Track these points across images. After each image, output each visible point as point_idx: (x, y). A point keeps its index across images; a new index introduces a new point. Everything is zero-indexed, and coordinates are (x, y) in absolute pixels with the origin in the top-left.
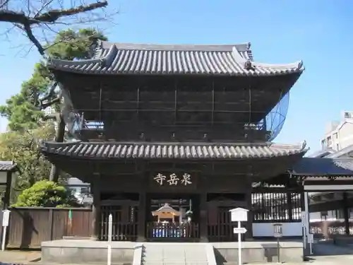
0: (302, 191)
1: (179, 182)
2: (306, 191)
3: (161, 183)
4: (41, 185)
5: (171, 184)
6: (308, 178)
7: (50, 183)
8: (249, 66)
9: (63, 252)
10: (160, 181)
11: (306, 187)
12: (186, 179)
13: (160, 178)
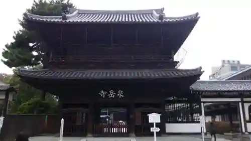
1: (116, 95)
2: (202, 102)
3: (104, 97)
5: (110, 97)
6: (204, 94)
10: (103, 95)
11: (203, 100)
12: (120, 94)
13: (103, 93)
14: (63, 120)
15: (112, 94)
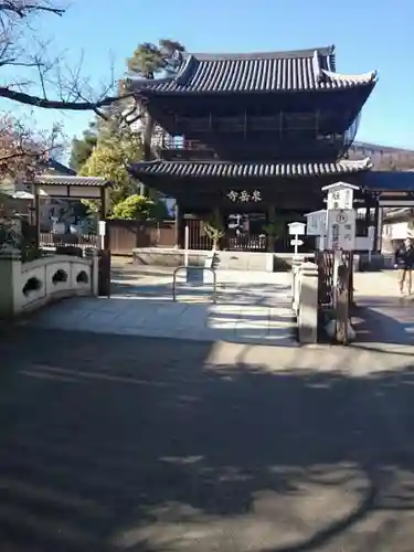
0: (377, 206)
1: (250, 199)
2: (381, 206)
3: (234, 200)
4: (134, 199)
5: (242, 200)
6: (384, 194)
7: (142, 197)
8: (324, 78)
9: (155, 257)
10: (233, 198)
11: (381, 203)
12: (256, 195)
13: (233, 195)
14: (187, 228)
15: (244, 197)
